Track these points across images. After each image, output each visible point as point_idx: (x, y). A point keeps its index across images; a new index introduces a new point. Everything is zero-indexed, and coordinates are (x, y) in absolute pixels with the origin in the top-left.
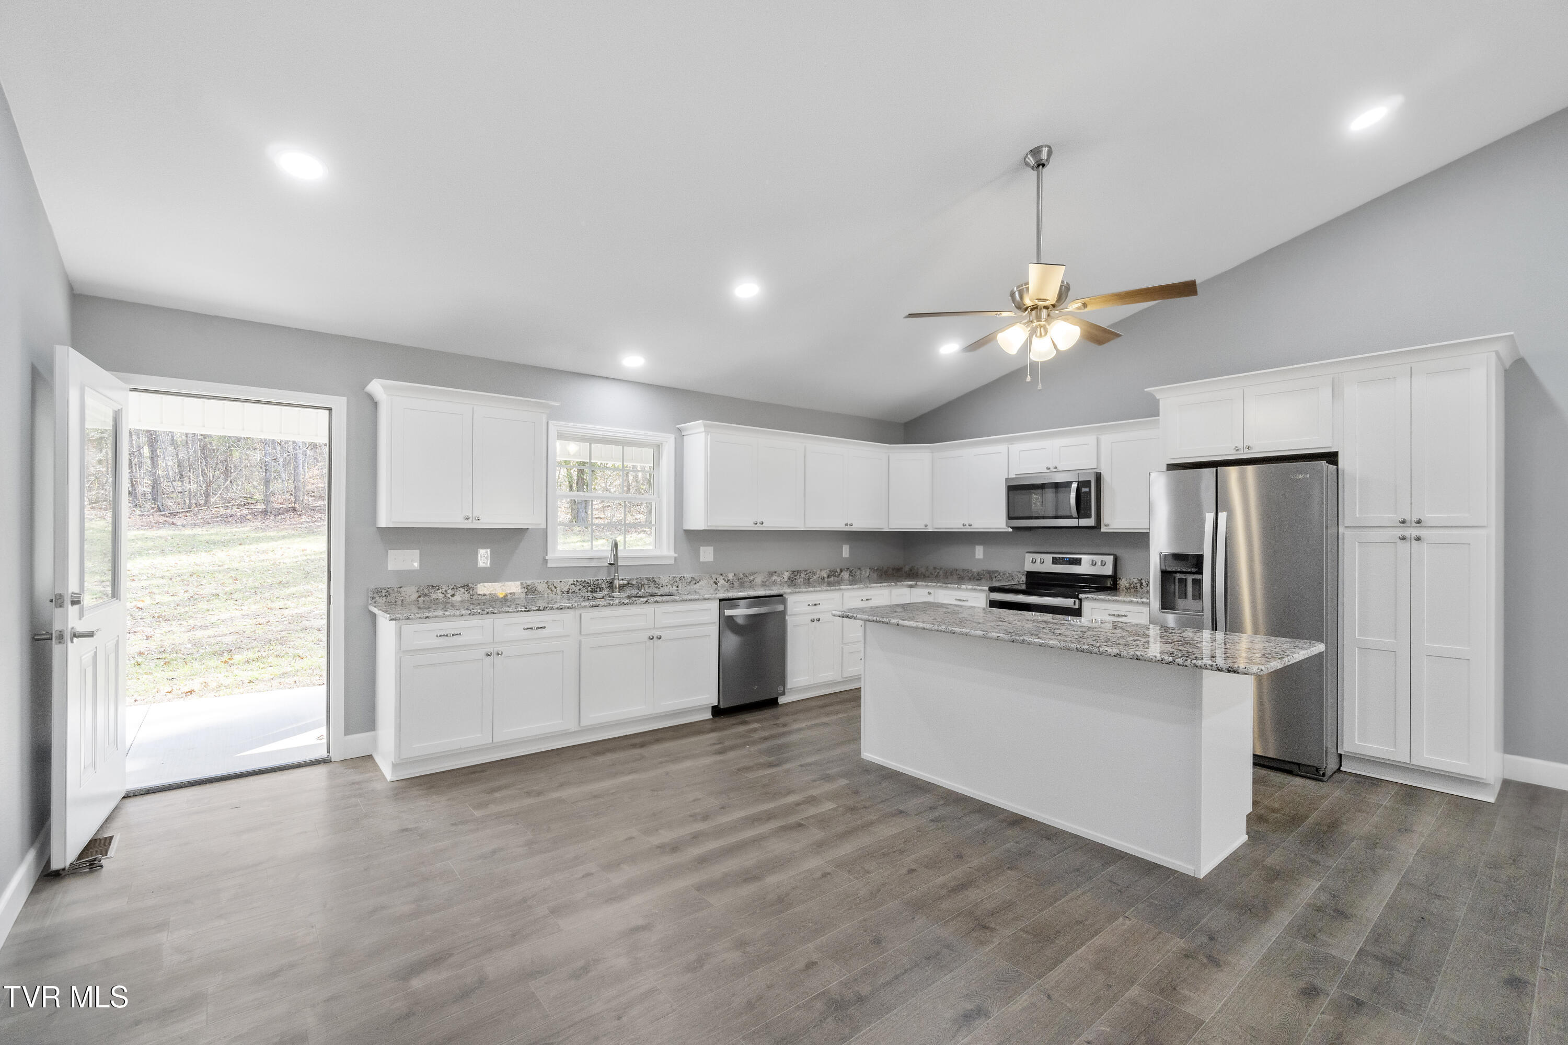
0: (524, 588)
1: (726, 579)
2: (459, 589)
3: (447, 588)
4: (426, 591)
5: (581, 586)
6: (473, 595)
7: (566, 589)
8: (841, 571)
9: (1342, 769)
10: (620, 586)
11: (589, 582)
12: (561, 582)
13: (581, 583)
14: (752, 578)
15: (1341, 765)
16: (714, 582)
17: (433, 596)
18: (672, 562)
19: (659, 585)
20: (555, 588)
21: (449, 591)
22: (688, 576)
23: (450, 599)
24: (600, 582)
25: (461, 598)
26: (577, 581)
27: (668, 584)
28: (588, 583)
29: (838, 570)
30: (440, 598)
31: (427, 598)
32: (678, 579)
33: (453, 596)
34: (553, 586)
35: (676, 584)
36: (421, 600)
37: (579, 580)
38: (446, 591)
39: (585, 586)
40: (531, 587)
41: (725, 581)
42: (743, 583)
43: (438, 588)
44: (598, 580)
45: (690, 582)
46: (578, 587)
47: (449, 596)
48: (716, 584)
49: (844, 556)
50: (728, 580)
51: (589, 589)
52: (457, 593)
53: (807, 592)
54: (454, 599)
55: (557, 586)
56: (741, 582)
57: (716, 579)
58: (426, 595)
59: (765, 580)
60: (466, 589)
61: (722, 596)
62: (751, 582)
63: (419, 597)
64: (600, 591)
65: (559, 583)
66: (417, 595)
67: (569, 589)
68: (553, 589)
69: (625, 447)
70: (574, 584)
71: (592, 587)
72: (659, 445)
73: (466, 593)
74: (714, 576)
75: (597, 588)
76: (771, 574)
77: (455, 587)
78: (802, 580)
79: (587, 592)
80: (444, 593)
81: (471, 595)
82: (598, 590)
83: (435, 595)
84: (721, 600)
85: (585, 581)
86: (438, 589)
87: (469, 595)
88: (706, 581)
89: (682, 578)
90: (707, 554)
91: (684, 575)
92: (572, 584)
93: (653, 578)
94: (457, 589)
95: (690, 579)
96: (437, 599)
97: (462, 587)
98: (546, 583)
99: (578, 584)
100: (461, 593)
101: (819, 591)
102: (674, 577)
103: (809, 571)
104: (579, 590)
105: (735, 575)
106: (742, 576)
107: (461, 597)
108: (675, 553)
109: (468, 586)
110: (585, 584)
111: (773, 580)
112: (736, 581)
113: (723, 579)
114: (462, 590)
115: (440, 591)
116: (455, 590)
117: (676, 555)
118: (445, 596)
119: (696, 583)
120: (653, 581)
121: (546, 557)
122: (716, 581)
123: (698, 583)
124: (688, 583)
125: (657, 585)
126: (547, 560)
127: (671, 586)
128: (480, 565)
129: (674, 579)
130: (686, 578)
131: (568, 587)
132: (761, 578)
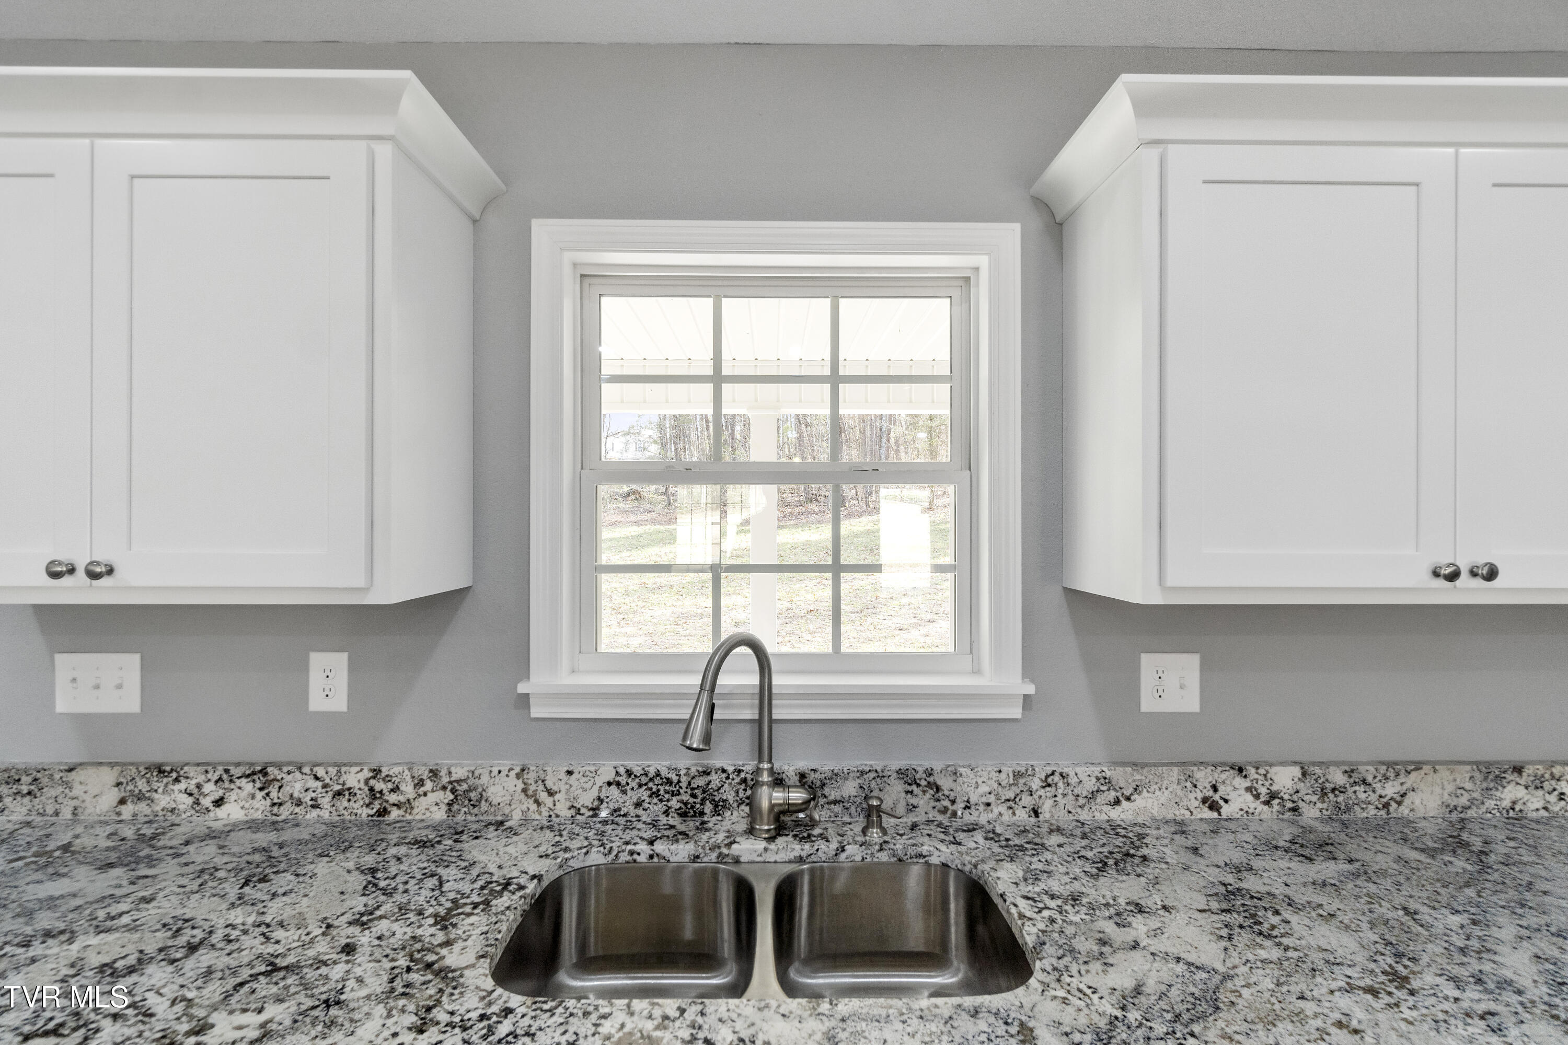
0: (444, 788)
1: (1263, 791)
2: (238, 782)
3: (201, 778)
4: (142, 785)
5: (644, 794)
6: (280, 804)
7: (587, 799)
10: (772, 807)
11: (675, 779)
12: (570, 773)
13: (644, 780)
14: (1391, 789)
16: (1205, 800)
17: (162, 801)
18: (1016, 712)
19: (953, 802)
20: (551, 793)
21: (209, 788)
22: (1083, 772)
23: (212, 814)
24: (715, 779)
25: (243, 812)
26: (629, 773)
27: (992, 799)
28: (669, 782)
30: (182, 807)
31: (142, 807)
32: (1036, 784)
33: (219, 802)
34: (541, 787)
35: (1027, 800)
36: (127, 811)
37: (637, 771)
38: (199, 786)
39: (656, 794)
40: (465, 786)
41: (1257, 797)
42: (1348, 809)
43: (174, 775)
44: (707, 772)
45: (1093, 794)
46: (633, 796)
47: (207, 802)
48: (1214, 807)
50: (1273, 796)
52: (232, 796)
55: (555, 788)
56: (1337, 806)
57: (1215, 789)
58: (140, 797)
59: (1464, 801)
60: (258, 785)
62: (1386, 806)
63: (122, 802)
64: (716, 812)
65: (563, 776)
66: (114, 795)
67: (601, 800)
68: (543, 796)
69: (843, 302)
70: (618, 784)
71: (685, 797)
72: (967, 279)
73: (260, 795)
74: (1204, 777)
75: (703, 803)
77: (225, 777)
79: (666, 813)
80: (195, 794)
81: (274, 804)
82: (708, 808)
83: (168, 798)
85: (658, 774)
86: (177, 780)
87: (268, 802)
88: (1164, 796)
89: (1057, 778)
90: (1171, 681)
91: (1066, 770)
92: (609, 784)
93: (929, 773)
94: (231, 781)
95: (1090, 785)
96: (173, 810)
97: (248, 776)
98: (518, 776)
99: (634, 784)
100: (244, 794)
102: (1018, 775)
104: (638, 805)
105: (1304, 774)
106: (1338, 778)
107: (242, 808)
108: (1029, 670)
110: (660, 787)
112: (1314, 798)
113: (1249, 789)
114: (248, 787)
115: (182, 785)
116: (227, 785)
117: (1030, 689)
118: (197, 802)
119: (1117, 802)
120: (929, 785)
121: (522, 688)
122: (1217, 797)
123: (1128, 799)
124: (1082, 801)
125: (946, 803)
126: (527, 695)
127: (1003, 809)
128: (317, 703)
129: (1021, 781)
130: (1073, 780)
131: (594, 793)
132: (1438, 790)
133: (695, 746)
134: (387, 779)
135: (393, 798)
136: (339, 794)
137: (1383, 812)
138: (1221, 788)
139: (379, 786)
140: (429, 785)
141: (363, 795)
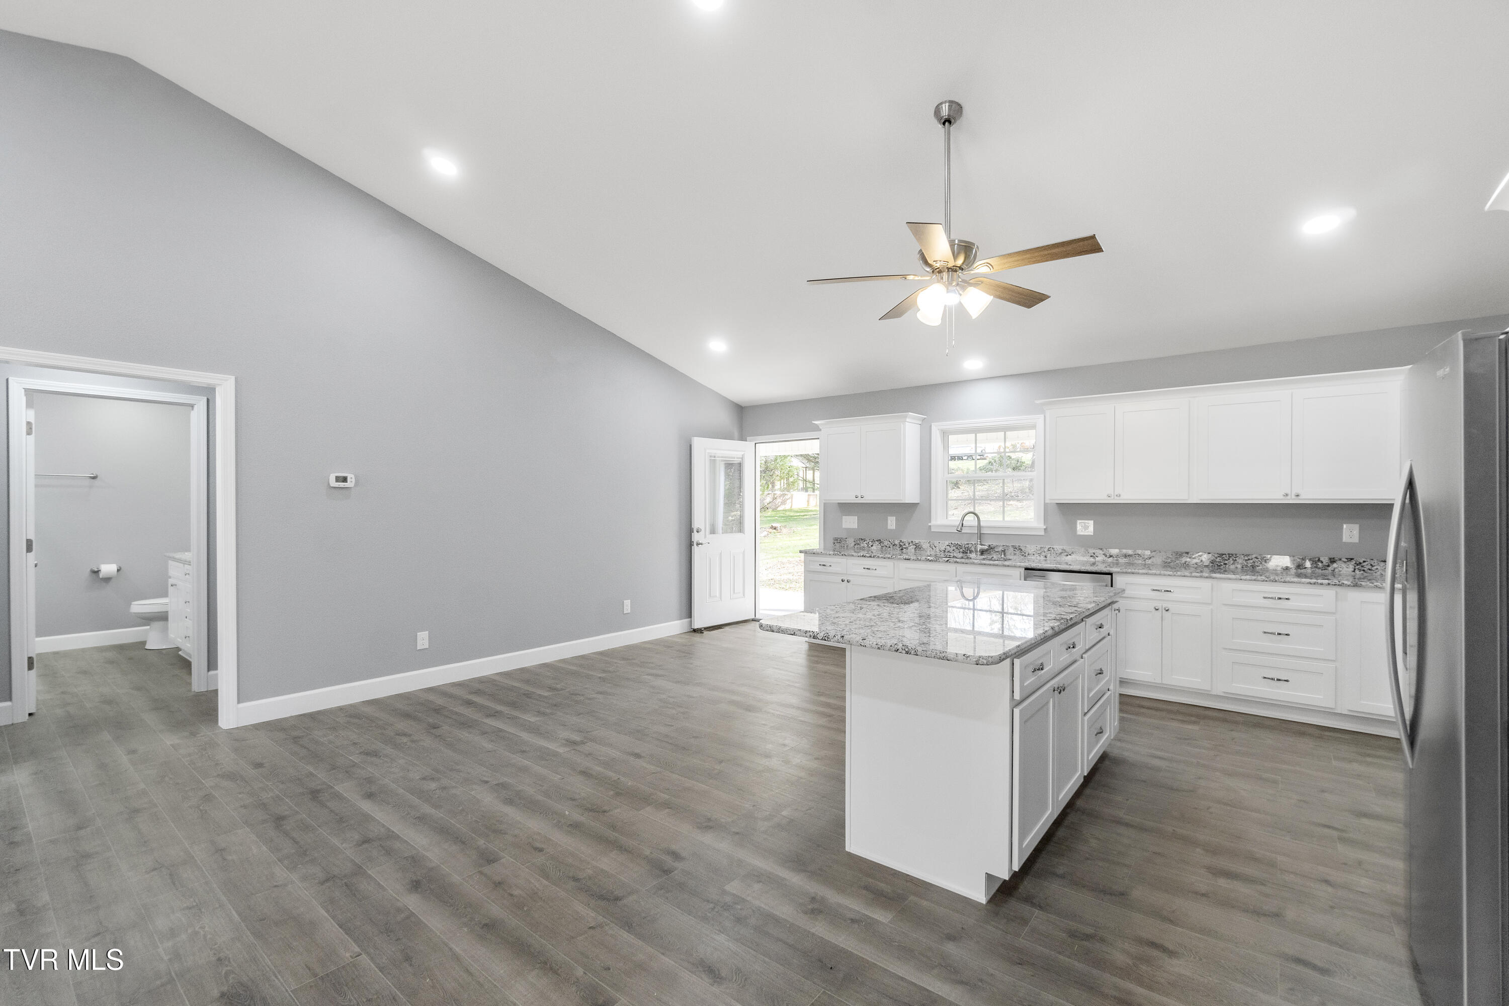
0: (914, 545)
1: (1108, 555)
2: (875, 542)
4: (859, 542)
5: (955, 548)
6: (883, 546)
7: (943, 549)
8: (1332, 561)
10: (981, 550)
12: (939, 543)
13: (955, 545)
16: (1091, 556)
17: (862, 545)
18: (1042, 533)
19: (1025, 553)
20: (935, 547)
21: (870, 543)
22: (1058, 548)
24: (970, 545)
26: (952, 543)
27: (1035, 553)
28: (960, 545)
29: (1325, 560)
30: (866, 546)
31: (859, 546)
32: (1046, 550)
33: (872, 546)
35: (1043, 554)
36: (856, 546)
37: (953, 542)
38: (868, 542)
40: (918, 545)
41: (1106, 556)
44: (968, 544)
45: (1061, 553)
46: (952, 548)
47: (870, 546)
48: (1094, 558)
49: (1344, 540)
50: (1111, 556)
51: (961, 550)
52: (874, 545)
53: (1161, 575)
54: (872, 548)
57: (1094, 553)
58: (858, 544)
59: (1169, 560)
60: (879, 542)
61: (1027, 565)
63: (855, 545)
64: (970, 553)
66: (854, 543)
67: (946, 549)
68: (934, 547)
70: (950, 545)
71: (964, 549)
72: (1035, 426)
73: (880, 544)
74: (1091, 551)
76: (1180, 555)
79: (959, 552)
80: (868, 544)
82: (968, 552)
84: (1026, 569)
85: (958, 544)
86: (864, 541)
87: (881, 546)
88: (1081, 554)
89: (1051, 549)
90: (1086, 527)
91: (1053, 547)
92: (948, 545)
93: (1019, 546)
95: (1060, 551)
96: (864, 547)
97: (877, 541)
98: (929, 543)
99: (953, 546)
100: (877, 544)
101: (1169, 575)
102: (1041, 548)
103: (1254, 556)
104: (953, 550)
105: (1119, 551)
106: (1131, 553)
107: (876, 547)
108: (1045, 524)
109: (880, 540)
110: (958, 547)
111: (1183, 562)
112: (1123, 557)
113: (1104, 554)
115: (866, 542)
116: (873, 542)
117: (1046, 527)
119: (1067, 555)
120: (1019, 549)
121: (929, 524)
122: (1095, 556)
123: (1070, 555)
124: (1058, 555)
125: (1023, 553)
126: (930, 526)
127: (1037, 555)
128: (889, 527)
129: (1042, 549)
130: (1056, 549)
131: (944, 547)
132: (1161, 557)
134: (903, 542)
135: (904, 546)
136: (894, 545)
137: (1144, 562)
138: (1096, 554)
139: (901, 544)
140: (911, 544)
141: (898, 546)
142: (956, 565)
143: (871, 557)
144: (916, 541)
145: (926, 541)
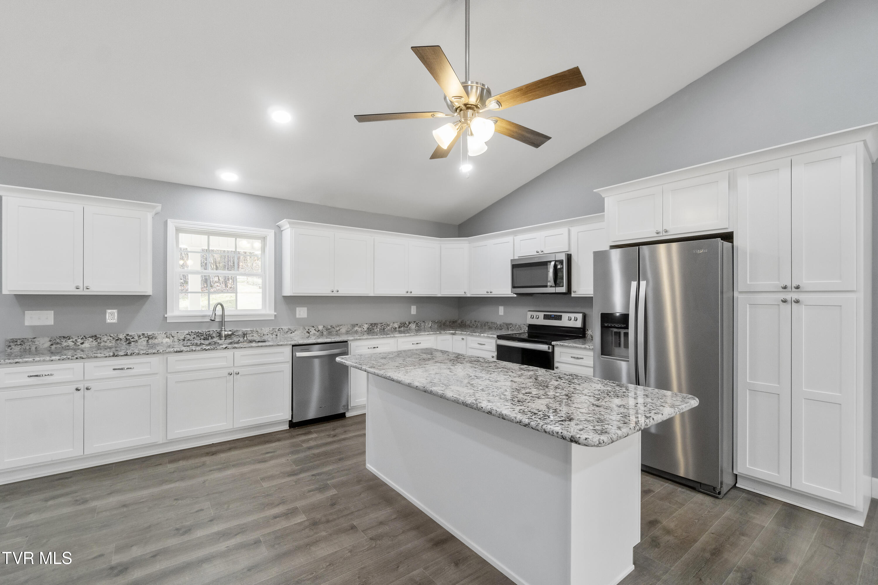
0: (146, 337)
1: (317, 330)
2: (88, 339)
3: (77, 338)
4: (58, 341)
5: (195, 336)
6: (101, 343)
7: (182, 338)
8: (410, 323)
9: (737, 485)
10: (225, 335)
11: (202, 333)
12: (178, 333)
13: (195, 333)
14: (338, 329)
15: (736, 483)
16: (307, 332)
17: (64, 344)
18: (273, 318)
21: (79, 340)
22: (285, 328)
23: (80, 346)
24: (211, 332)
25: (89, 345)
26: (192, 332)
27: (268, 333)
28: (201, 333)
29: (407, 323)
30: (71, 345)
31: (58, 346)
32: (277, 330)
33: (82, 343)
34: (171, 336)
35: (275, 333)
36: (53, 347)
37: (193, 331)
38: (76, 340)
39: (198, 336)
40: (151, 337)
41: (316, 331)
42: (331, 332)
43: (68, 338)
44: (209, 331)
45: (287, 332)
46: (193, 337)
47: (79, 344)
48: (309, 333)
49: (412, 313)
50: (319, 331)
51: (202, 337)
52: (86, 342)
53: (373, 338)
54: (83, 346)
55: (174, 336)
56: (329, 332)
57: (309, 330)
58: (58, 343)
59: (349, 330)
60: (94, 339)
61: (294, 343)
62: (337, 331)
63: (52, 345)
64: (212, 339)
65: (176, 333)
66: (49, 343)
67: (185, 338)
69: (238, 239)
70: (189, 334)
71: (205, 336)
72: (265, 238)
73: (94, 341)
74: (307, 328)
75: (209, 337)
76: (354, 326)
77: (84, 338)
78: (379, 330)
79: (200, 339)
80: (75, 343)
81: (99, 343)
82: (210, 338)
83: (66, 343)
84: (293, 346)
85: (198, 332)
86: (69, 339)
87: (97, 343)
88: (300, 331)
89: (281, 329)
90: (302, 312)
91: (282, 327)
92: (187, 334)
94: (86, 338)
95: (287, 330)
96: (68, 346)
97: (91, 337)
98: (164, 333)
99: (193, 334)
100: (90, 341)
101: (377, 338)
102: (273, 329)
103: (384, 324)
104: (194, 338)
105: (324, 327)
106: (330, 327)
107: (89, 344)
108: (275, 311)
109: (96, 336)
110: (199, 335)
111: (355, 330)
112: (325, 331)
113: (315, 330)
114: (91, 340)
115: (71, 340)
116: (85, 339)
117: (276, 314)
118: (76, 344)
119: (292, 333)
120: (256, 331)
122: (309, 331)
123: (294, 332)
124: (285, 333)
125: (260, 335)
126: (166, 317)
127: (271, 335)
128: (109, 321)
129: (274, 330)
130: (284, 329)
131: (184, 336)
132: (345, 328)
133: (213, 319)
134: (131, 336)
135: (132, 340)
136: (117, 340)
137: (336, 332)
138: (310, 330)
139: (128, 338)
140: (142, 337)
141: (124, 340)
142: (235, 350)
143: (126, 355)
144: (148, 333)
145: (161, 332)
